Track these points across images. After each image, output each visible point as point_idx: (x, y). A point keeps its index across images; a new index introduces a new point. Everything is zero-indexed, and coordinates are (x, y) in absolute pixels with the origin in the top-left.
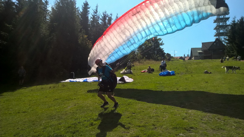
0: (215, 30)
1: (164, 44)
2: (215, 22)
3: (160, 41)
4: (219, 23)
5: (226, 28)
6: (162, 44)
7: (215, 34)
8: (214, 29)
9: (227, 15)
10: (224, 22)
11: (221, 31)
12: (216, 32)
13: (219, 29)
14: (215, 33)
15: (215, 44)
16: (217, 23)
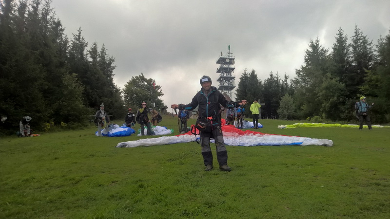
1: (163, 94)
2: (219, 71)
3: (158, 89)
4: (223, 74)
5: (231, 81)
6: (160, 94)
9: (232, 64)
10: (228, 73)
11: (226, 84)
13: (222, 81)
16: (220, 73)
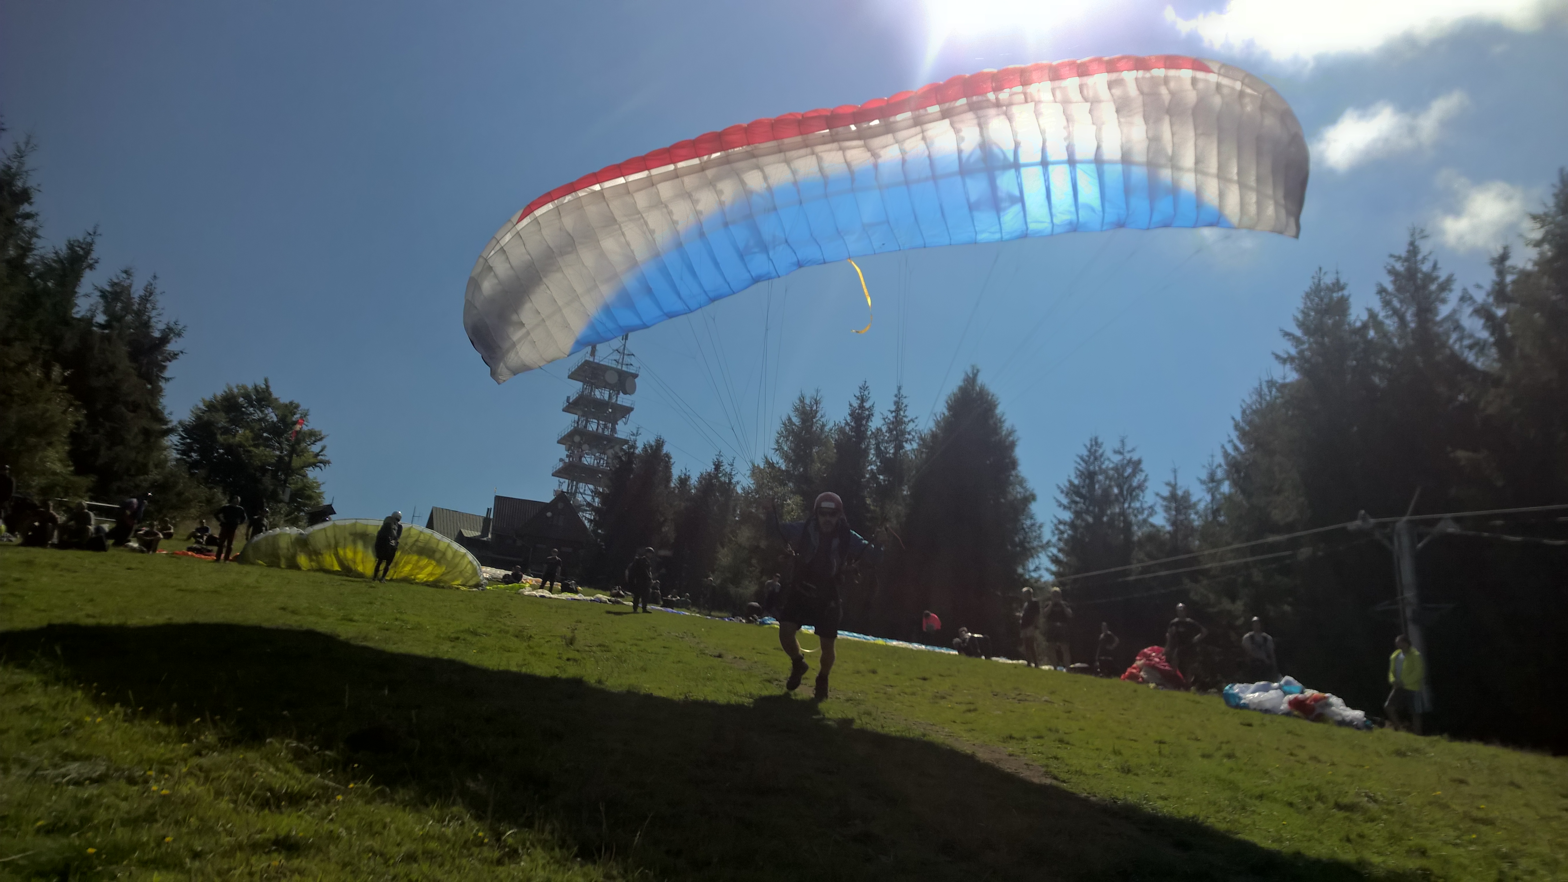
0: (563, 447)
2: (571, 407)
3: (314, 443)
4: (587, 421)
5: (610, 452)
6: (318, 462)
7: (561, 465)
8: (559, 442)
9: (625, 393)
11: (588, 460)
12: (564, 457)
14: (561, 460)
15: (549, 514)
16: (576, 417)
